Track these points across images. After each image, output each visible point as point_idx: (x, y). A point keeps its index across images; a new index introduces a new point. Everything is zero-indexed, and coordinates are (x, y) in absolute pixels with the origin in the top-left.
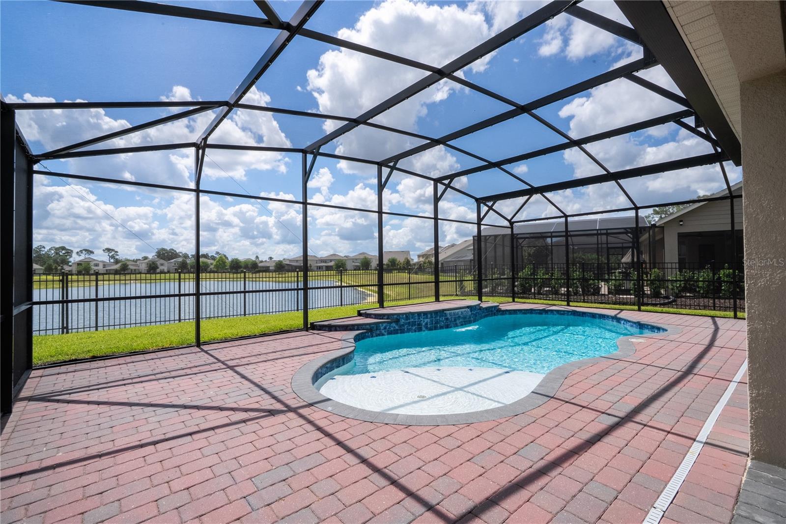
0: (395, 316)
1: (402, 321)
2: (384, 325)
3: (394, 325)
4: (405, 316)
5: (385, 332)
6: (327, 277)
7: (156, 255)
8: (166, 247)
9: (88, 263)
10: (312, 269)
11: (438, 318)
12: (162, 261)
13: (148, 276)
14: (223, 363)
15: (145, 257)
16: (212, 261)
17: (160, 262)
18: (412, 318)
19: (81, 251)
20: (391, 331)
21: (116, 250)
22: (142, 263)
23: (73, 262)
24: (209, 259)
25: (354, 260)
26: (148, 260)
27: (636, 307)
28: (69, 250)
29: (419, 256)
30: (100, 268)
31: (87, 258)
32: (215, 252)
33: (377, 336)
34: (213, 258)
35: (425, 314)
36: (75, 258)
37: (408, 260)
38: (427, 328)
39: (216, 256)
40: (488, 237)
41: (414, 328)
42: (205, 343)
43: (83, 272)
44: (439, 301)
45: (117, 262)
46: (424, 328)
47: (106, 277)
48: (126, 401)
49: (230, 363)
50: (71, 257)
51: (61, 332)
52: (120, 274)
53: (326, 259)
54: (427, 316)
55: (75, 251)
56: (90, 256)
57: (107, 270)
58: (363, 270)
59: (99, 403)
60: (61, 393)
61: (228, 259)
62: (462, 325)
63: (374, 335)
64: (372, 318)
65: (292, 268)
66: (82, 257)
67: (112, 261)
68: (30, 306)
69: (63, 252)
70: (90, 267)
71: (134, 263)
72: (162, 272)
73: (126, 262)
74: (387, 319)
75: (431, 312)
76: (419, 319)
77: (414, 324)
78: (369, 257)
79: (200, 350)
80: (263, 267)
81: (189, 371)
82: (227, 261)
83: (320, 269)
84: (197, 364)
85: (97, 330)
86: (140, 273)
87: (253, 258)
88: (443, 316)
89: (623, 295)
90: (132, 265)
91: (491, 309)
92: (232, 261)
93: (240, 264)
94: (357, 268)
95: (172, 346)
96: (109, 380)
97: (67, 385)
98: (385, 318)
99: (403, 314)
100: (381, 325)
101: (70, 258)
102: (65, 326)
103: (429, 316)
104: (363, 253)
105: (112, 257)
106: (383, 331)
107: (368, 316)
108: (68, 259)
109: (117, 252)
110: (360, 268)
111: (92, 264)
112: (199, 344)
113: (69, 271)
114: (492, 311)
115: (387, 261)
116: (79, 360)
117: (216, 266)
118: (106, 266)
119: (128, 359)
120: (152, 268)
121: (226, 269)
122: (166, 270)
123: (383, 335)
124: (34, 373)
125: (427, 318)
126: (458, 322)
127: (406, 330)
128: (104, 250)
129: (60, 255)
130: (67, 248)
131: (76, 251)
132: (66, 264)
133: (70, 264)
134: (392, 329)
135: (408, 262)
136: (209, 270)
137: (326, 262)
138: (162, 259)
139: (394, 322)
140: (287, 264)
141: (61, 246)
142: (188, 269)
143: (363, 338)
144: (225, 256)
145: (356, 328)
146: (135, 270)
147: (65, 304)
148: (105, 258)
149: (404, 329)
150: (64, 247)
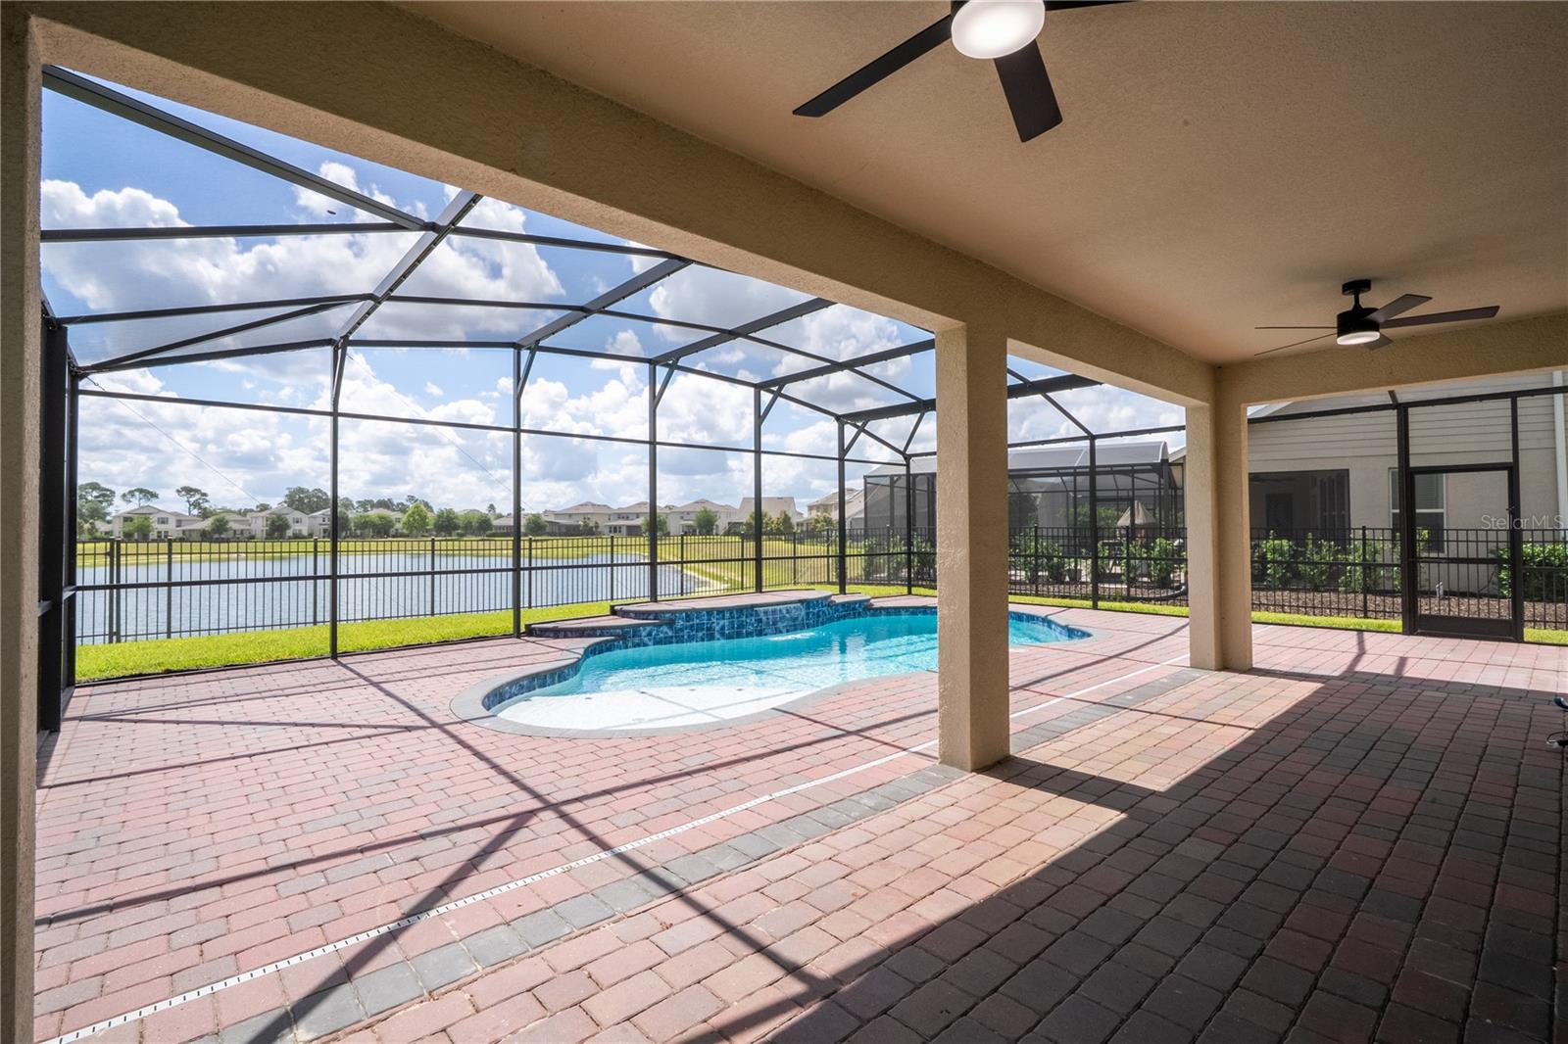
0: (668, 615)
1: (680, 624)
2: (648, 629)
3: (665, 629)
4: (684, 615)
5: (650, 640)
6: (629, 548)
7: (285, 502)
8: (305, 486)
9: (146, 516)
10: (600, 533)
11: (744, 618)
12: (298, 514)
13: (269, 545)
14: (365, 679)
15: (262, 505)
16: (399, 515)
17: (292, 515)
18: (697, 618)
19: (132, 493)
20: (661, 639)
21: (203, 491)
22: (256, 518)
23: (114, 514)
24: (394, 510)
25: (683, 514)
26: (268, 512)
27: (1090, 603)
28: (107, 490)
29: (811, 508)
30: (171, 527)
31: (142, 507)
32: (406, 497)
33: (634, 647)
34: (403, 509)
35: (721, 611)
36: (118, 507)
37: (786, 515)
38: (723, 635)
39: (408, 503)
40: (895, 478)
41: (700, 634)
42: (346, 654)
43: (136, 536)
44: (761, 592)
45: (205, 514)
46: (717, 635)
47: (186, 546)
48: (217, 720)
49: (375, 679)
50: (111, 504)
51: (107, 642)
52: (211, 541)
53: (628, 511)
54: (724, 616)
55: (120, 491)
56: (149, 503)
57: (184, 532)
58: (700, 535)
59: (178, 722)
60: (124, 712)
61: (432, 511)
62: (788, 631)
63: (630, 644)
64: (630, 618)
65: (559, 529)
66: (133, 505)
67: (195, 512)
68: (73, 592)
69: (95, 494)
70: (149, 526)
71: (239, 518)
72: (297, 537)
73: (222, 515)
74: (655, 619)
75: (731, 610)
76: (710, 620)
77: (700, 628)
78: (713, 510)
79: (335, 664)
80: (500, 527)
81: (312, 689)
82: (429, 514)
83: (615, 531)
84: (324, 681)
85: (169, 637)
86: (252, 538)
87: (484, 509)
88: (751, 615)
89: (1110, 582)
90: (235, 521)
91: (852, 606)
92: (440, 516)
93: (456, 521)
94: (689, 531)
95: (292, 657)
96: (191, 699)
97: (132, 704)
98: (651, 617)
99: (681, 612)
100: (641, 628)
101: (109, 505)
102: (115, 630)
103: (727, 615)
104: (702, 502)
105: (196, 505)
106: (646, 639)
107: (625, 614)
108: (104, 508)
109: (205, 495)
110: (695, 531)
111: (154, 518)
112: (335, 655)
113: (107, 533)
114: (854, 609)
115: (748, 517)
116: (146, 675)
117: (409, 525)
118: (183, 523)
119: (222, 675)
120: (277, 529)
121: (427, 531)
122: (305, 533)
123: (645, 645)
124: (77, 692)
125: (724, 619)
126: (780, 625)
127: (686, 637)
128: (178, 491)
129: (87, 501)
130: (103, 485)
131: (122, 493)
132: (99, 518)
133: (108, 518)
134: (662, 635)
135: (786, 520)
136: (392, 531)
137: (628, 518)
138: (297, 509)
139: (666, 624)
140: (548, 522)
141: (90, 481)
142: (350, 530)
143: (609, 649)
144: (426, 504)
145: (598, 632)
146: (242, 531)
147: (115, 591)
148: (181, 506)
149: (683, 636)
150: (97, 484)
